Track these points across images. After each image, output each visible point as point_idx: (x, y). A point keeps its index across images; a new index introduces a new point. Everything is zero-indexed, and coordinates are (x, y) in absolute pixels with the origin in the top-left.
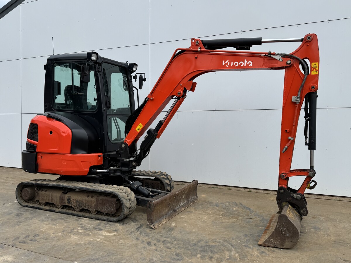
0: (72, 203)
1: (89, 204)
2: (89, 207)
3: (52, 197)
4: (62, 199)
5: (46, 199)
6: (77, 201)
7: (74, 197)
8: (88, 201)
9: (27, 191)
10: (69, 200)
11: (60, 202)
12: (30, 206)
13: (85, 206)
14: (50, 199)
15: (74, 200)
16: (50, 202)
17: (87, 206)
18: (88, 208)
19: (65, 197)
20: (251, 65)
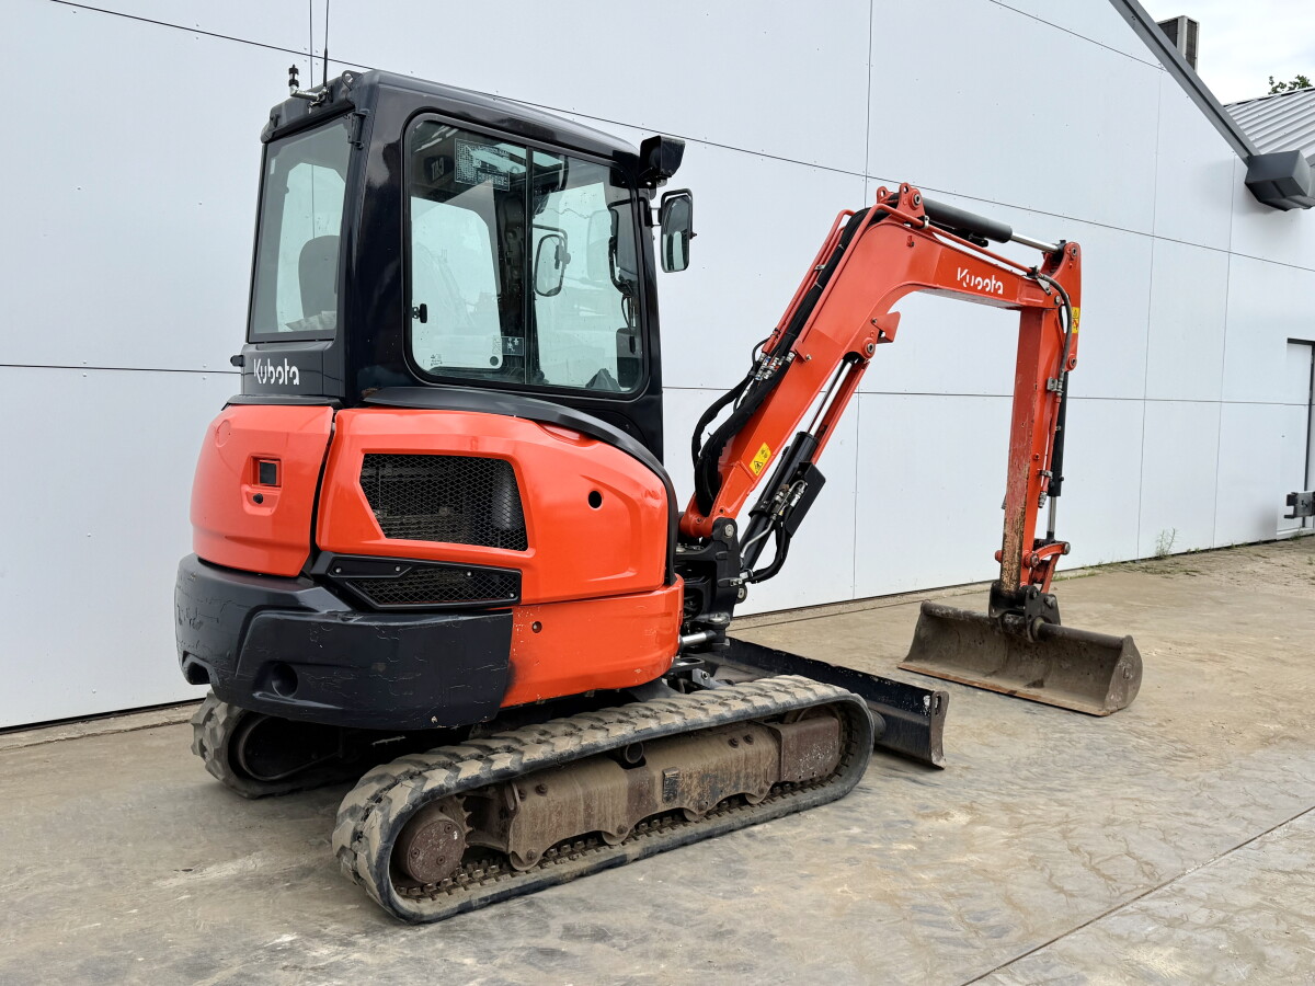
0: (683, 791)
1: (749, 770)
2: (751, 782)
3: (588, 807)
4: (638, 795)
5: (559, 826)
6: (703, 777)
7: (689, 766)
8: (747, 759)
9: (449, 829)
10: (671, 788)
11: (629, 811)
12: (486, 899)
13: (736, 785)
14: (581, 817)
15: (691, 776)
16: (577, 834)
17: (742, 781)
18: (748, 787)
19: (652, 781)
20: (1000, 292)
